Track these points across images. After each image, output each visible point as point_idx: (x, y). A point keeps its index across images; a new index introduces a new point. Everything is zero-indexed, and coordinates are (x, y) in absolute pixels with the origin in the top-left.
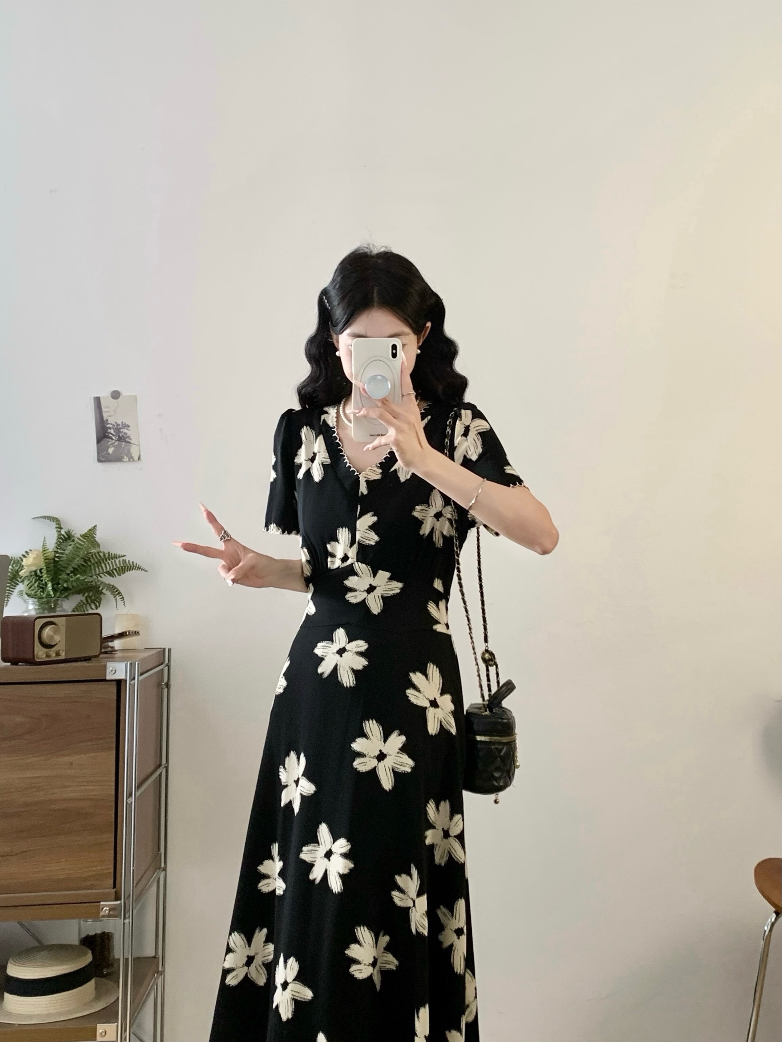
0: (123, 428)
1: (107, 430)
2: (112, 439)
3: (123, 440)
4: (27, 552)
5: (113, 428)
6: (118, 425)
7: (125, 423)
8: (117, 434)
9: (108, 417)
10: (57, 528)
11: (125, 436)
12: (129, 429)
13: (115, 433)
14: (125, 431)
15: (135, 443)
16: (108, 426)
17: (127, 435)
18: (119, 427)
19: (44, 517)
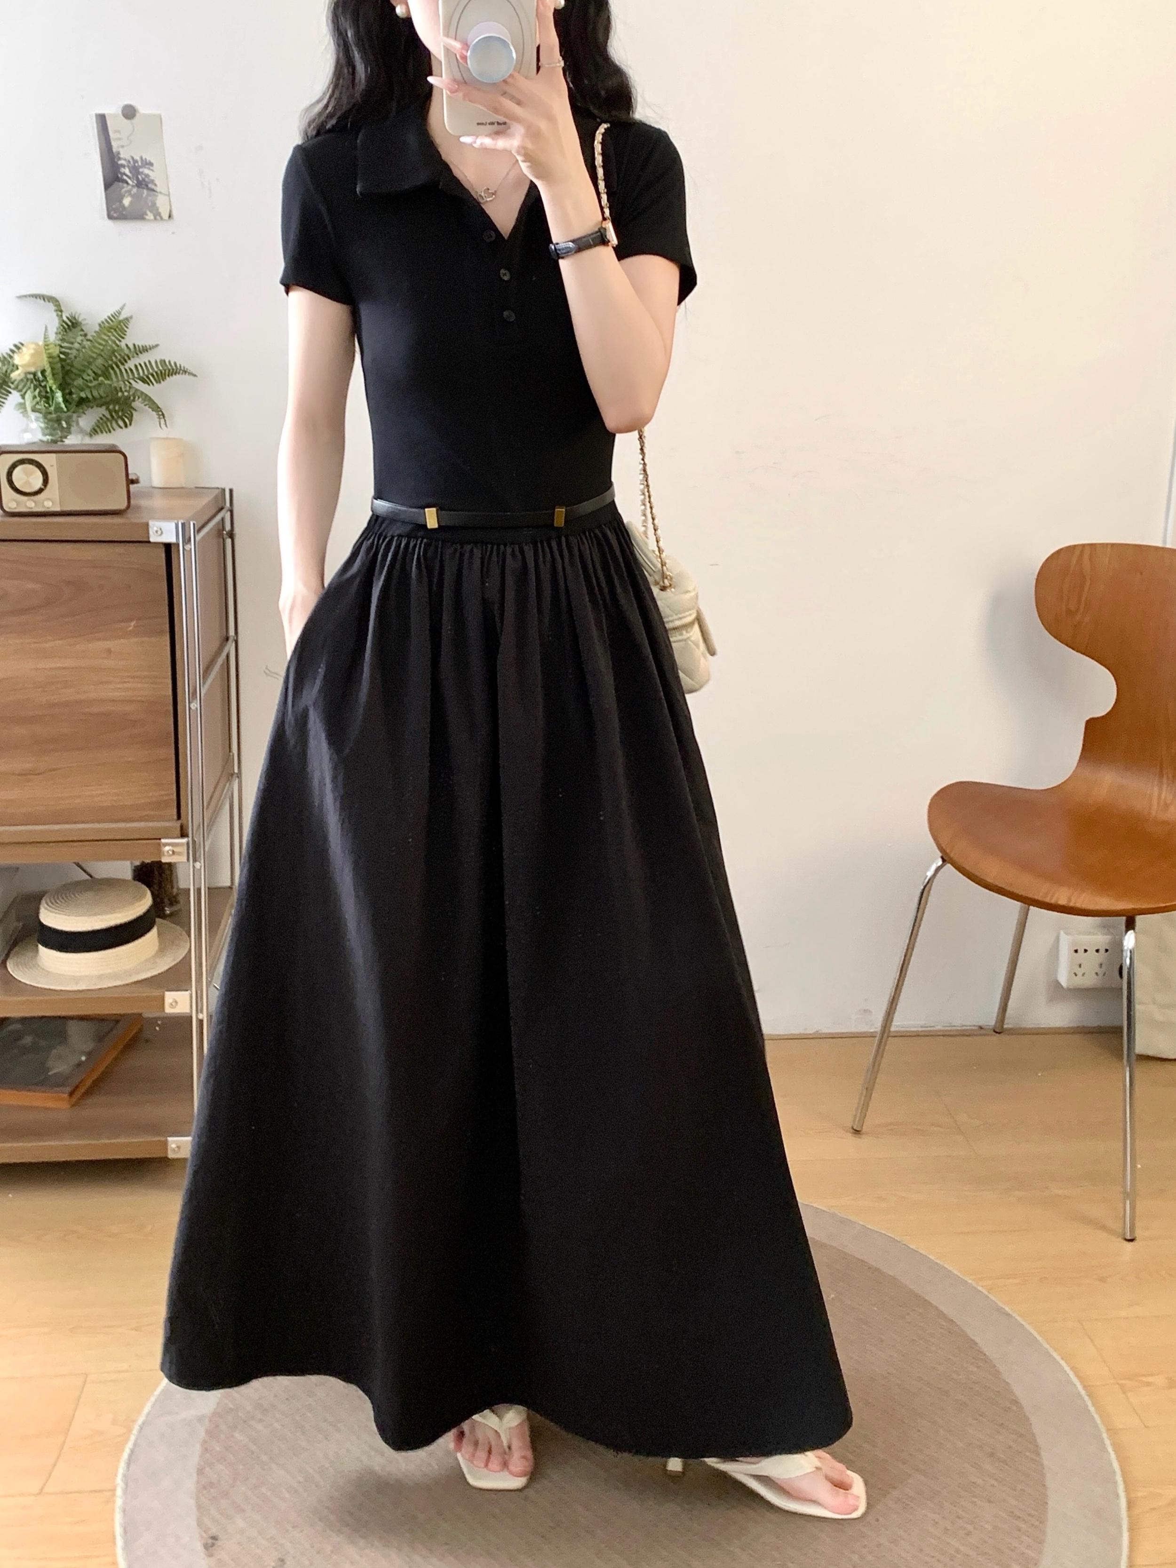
0: (141, 167)
1: (119, 169)
2: (127, 183)
3: (143, 186)
4: (15, 346)
5: (128, 166)
6: (135, 161)
7: (146, 159)
8: (133, 175)
9: (118, 147)
10: (56, 311)
11: (146, 179)
12: (151, 168)
13: (131, 172)
14: (146, 171)
15: (162, 191)
16: (121, 162)
17: (150, 178)
18: (136, 165)
19: (36, 296)
